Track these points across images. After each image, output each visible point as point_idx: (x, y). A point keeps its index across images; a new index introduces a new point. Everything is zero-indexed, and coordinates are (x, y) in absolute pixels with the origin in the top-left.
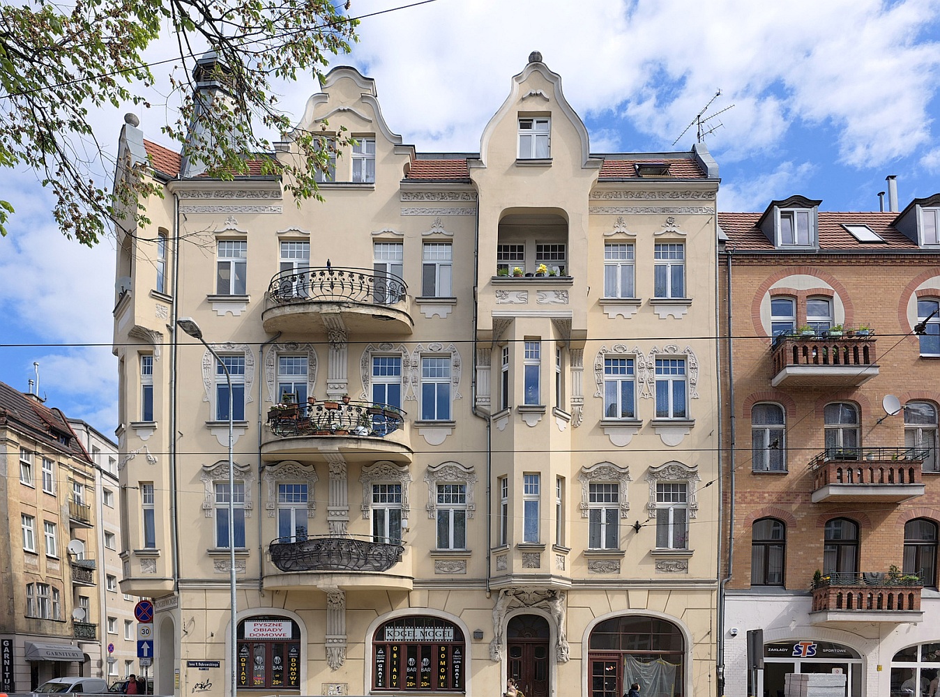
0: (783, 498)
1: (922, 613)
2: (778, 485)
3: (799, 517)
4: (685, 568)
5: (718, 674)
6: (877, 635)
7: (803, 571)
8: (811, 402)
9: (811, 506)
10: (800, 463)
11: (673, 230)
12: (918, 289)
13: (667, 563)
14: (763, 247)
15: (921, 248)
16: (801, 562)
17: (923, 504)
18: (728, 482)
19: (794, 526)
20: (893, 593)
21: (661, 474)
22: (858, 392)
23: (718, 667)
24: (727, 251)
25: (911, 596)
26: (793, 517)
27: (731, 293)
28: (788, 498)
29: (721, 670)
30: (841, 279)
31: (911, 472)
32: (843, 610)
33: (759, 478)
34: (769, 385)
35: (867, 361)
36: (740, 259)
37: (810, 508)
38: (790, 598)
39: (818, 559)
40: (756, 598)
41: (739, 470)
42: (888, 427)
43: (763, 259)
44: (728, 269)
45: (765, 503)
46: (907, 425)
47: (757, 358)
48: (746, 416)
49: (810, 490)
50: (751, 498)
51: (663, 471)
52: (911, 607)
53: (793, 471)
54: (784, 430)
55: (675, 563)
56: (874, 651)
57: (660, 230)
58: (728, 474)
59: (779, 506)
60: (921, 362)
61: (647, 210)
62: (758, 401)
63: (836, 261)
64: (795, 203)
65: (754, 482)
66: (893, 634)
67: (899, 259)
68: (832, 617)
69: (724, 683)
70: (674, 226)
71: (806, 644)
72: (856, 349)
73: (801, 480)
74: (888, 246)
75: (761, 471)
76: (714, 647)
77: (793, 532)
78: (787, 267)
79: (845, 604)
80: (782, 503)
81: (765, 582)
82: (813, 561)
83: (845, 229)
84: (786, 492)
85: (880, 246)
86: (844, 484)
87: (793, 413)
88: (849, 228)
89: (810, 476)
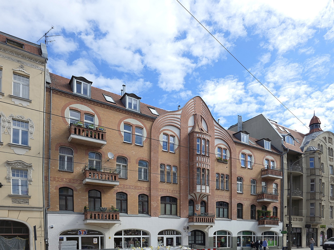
0: (71, 181)
1: (120, 220)
2: (70, 176)
3: (78, 188)
4: (28, 202)
5: (45, 242)
6: (108, 228)
7: (81, 206)
8: (84, 150)
9: (82, 185)
10: (78, 169)
11: (23, 70)
12: (124, 121)
13: (18, 200)
14: (68, 91)
15: (126, 109)
16: (80, 203)
17: (122, 188)
18: (47, 173)
19: (76, 191)
20: (110, 214)
21: (13, 164)
22: (102, 150)
23: (45, 240)
24: (50, 87)
25: (116, 215)
26: (76, 188)
27: (51, 103)
28: (74, 181)
29: (46, 240)
30: (98, 111)
31: (115, 177)
32: (93, 219)
33: (61, 172)
34: (67, 141)
35: (102, 139)
36: (56, 92)
37: (82, 186)
38: (76, 215)
39: (86, 202)
40: (62, 215)
41: (53, 169)
42: (111, 163)
43: (67, 95)
44: (50, 94)
45: (64, 182)
46: (117, 163)
47: (63, 129)
48: (56, 150)
49: (82, 179)
50: (58, 179)
51: (15, 163)
52: (116, 219)
53: (76, 172)
54: (73, 157)
55: (23, 200)
56: (108, 233)
57: (17, 69)
58: (47, 169)
59: (70, 184)
60: (123, 143)
61: (9, 58)
62: (62, 146)
63: (96, 104)
64: (82, 80)
65: (59, 174)
66: (114, 227)
67: (118, 110)
68: (88, 221)
69: (48, 245)
70: (24, 69)
71: (83, 231)
72: (99, 134)
73: (79, 176)
74: (116, 105)
75: (63, 170)
76: (43, 232)
77: (76, 193)
78: (77, 101)
79: (93, 217)
80: (71, 183)
81: (66, 209)
82: (84, 203)
83: (103, 95)
84: (73, 179)
85: (113, 104)
86: (92, 178)
87: (76, 153)
88: (105, 96)
89: (82, 174)
